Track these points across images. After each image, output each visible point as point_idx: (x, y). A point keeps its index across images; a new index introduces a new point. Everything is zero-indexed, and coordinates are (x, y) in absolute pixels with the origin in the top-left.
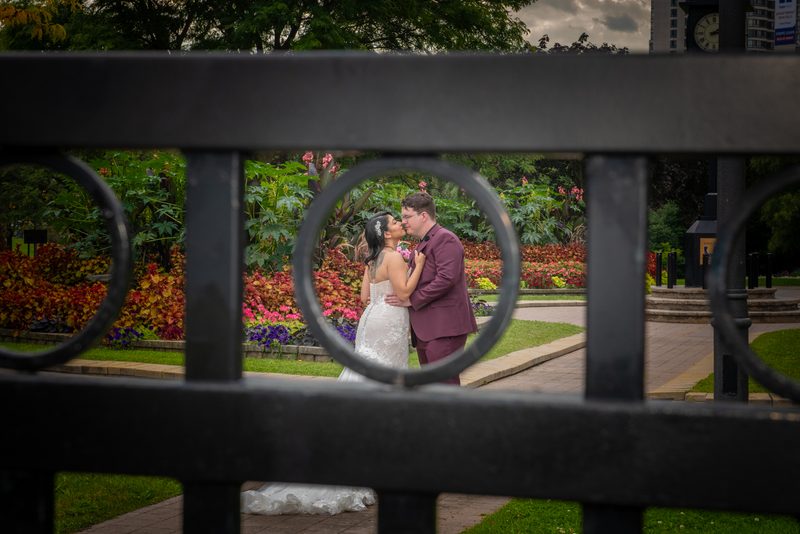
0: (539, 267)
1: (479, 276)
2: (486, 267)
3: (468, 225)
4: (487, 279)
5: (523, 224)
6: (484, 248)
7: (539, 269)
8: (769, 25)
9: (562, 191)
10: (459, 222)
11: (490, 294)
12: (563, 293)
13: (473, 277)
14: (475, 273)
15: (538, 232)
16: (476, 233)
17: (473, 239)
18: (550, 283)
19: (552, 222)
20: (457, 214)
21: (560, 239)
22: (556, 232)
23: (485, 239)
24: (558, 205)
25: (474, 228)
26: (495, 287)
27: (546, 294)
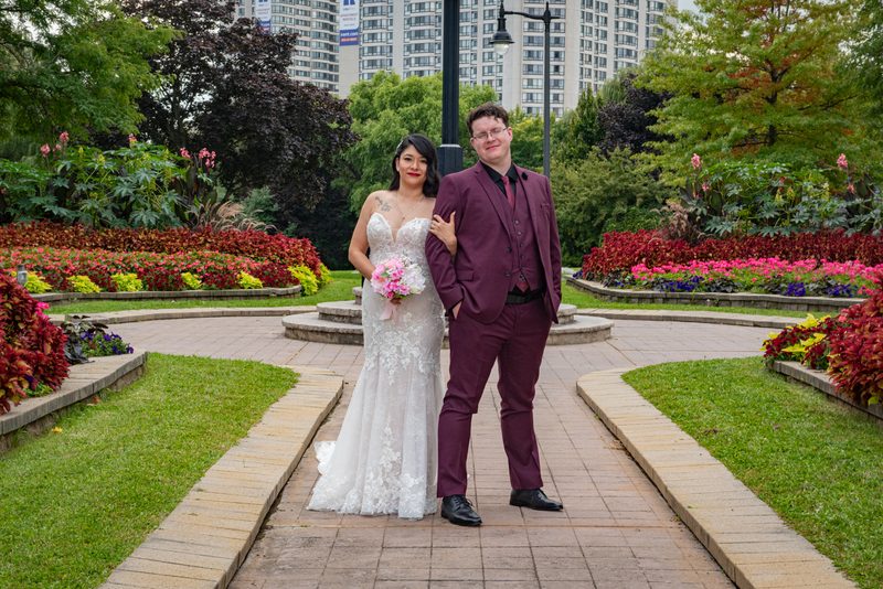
0: (163, 259)
1: (73, 273)
2: (83, 259)
3: (52, 199)
4: (86, 278)
5: (132, 199)
6: (76, 232)
7: (162, 262)
8: (331, 28)
9: (185, 154)
10: (38, 195)
11: (90, 299)
12: (198, 297)
13: (63, 275)
14: (66, 268)
15: (153, 210)
16: (64, 212)
17: (59, 219)
18: (179, 282)
19: (174, 197)
20: (35, 185)
21: (183, 220)
22: (178, 210)
23: (77, 219)
24: (181, 174)
25: (60, 203)
26: (98, 289)
27: (175, 298)
